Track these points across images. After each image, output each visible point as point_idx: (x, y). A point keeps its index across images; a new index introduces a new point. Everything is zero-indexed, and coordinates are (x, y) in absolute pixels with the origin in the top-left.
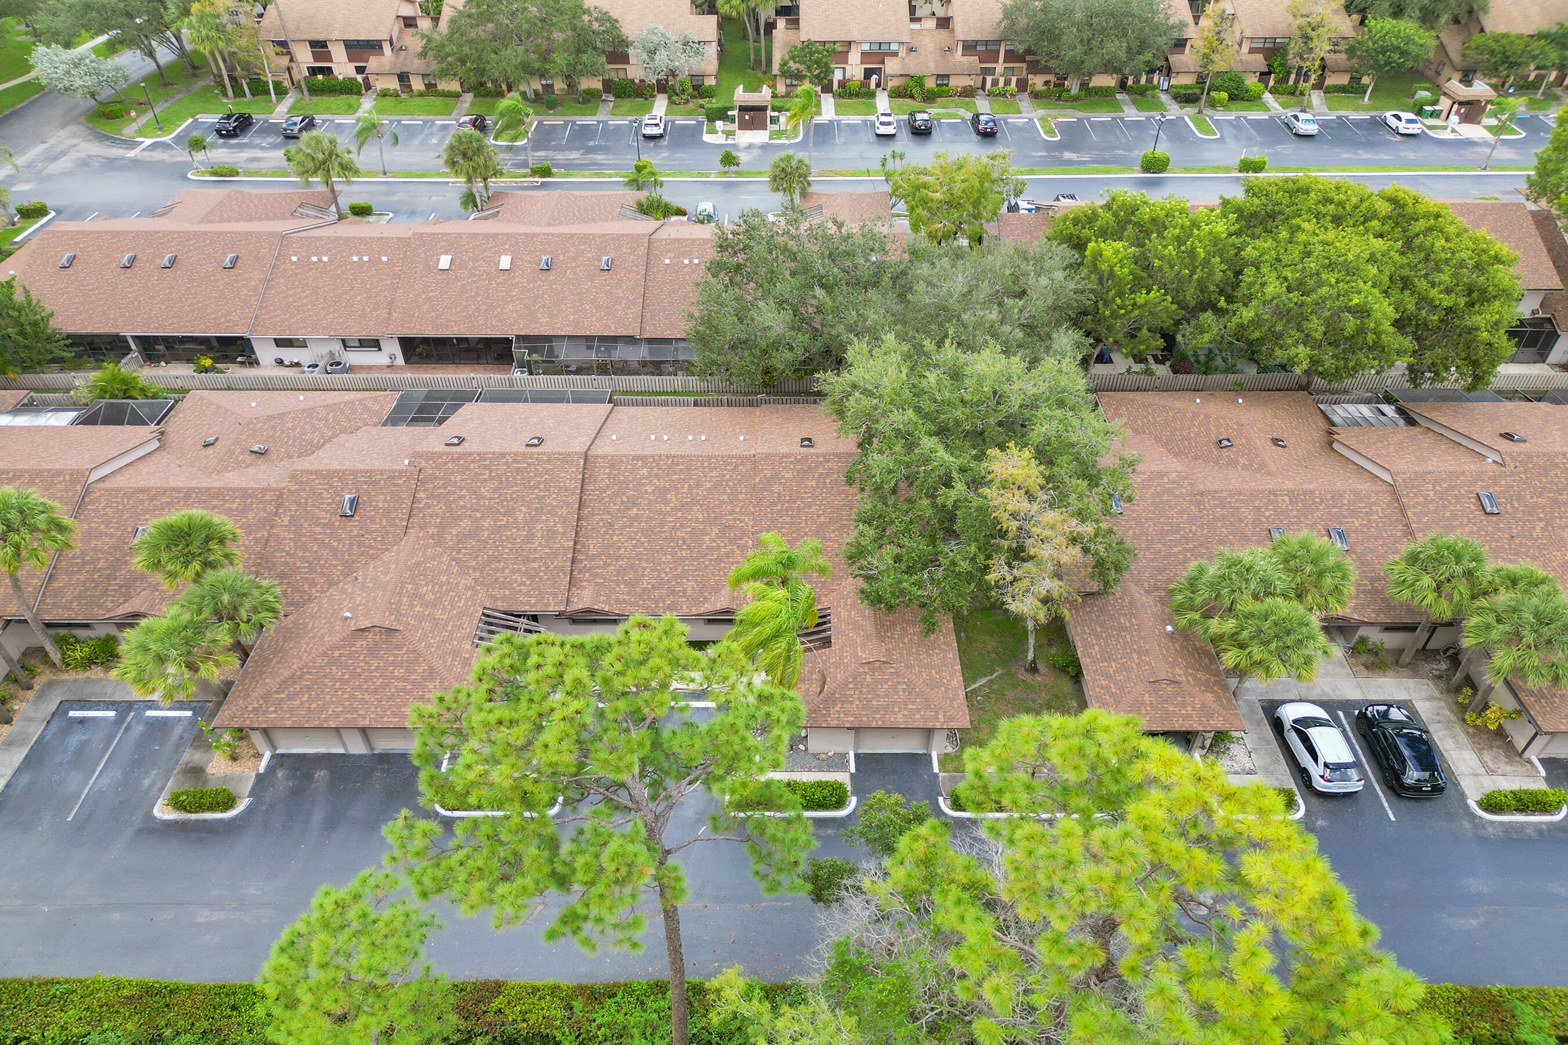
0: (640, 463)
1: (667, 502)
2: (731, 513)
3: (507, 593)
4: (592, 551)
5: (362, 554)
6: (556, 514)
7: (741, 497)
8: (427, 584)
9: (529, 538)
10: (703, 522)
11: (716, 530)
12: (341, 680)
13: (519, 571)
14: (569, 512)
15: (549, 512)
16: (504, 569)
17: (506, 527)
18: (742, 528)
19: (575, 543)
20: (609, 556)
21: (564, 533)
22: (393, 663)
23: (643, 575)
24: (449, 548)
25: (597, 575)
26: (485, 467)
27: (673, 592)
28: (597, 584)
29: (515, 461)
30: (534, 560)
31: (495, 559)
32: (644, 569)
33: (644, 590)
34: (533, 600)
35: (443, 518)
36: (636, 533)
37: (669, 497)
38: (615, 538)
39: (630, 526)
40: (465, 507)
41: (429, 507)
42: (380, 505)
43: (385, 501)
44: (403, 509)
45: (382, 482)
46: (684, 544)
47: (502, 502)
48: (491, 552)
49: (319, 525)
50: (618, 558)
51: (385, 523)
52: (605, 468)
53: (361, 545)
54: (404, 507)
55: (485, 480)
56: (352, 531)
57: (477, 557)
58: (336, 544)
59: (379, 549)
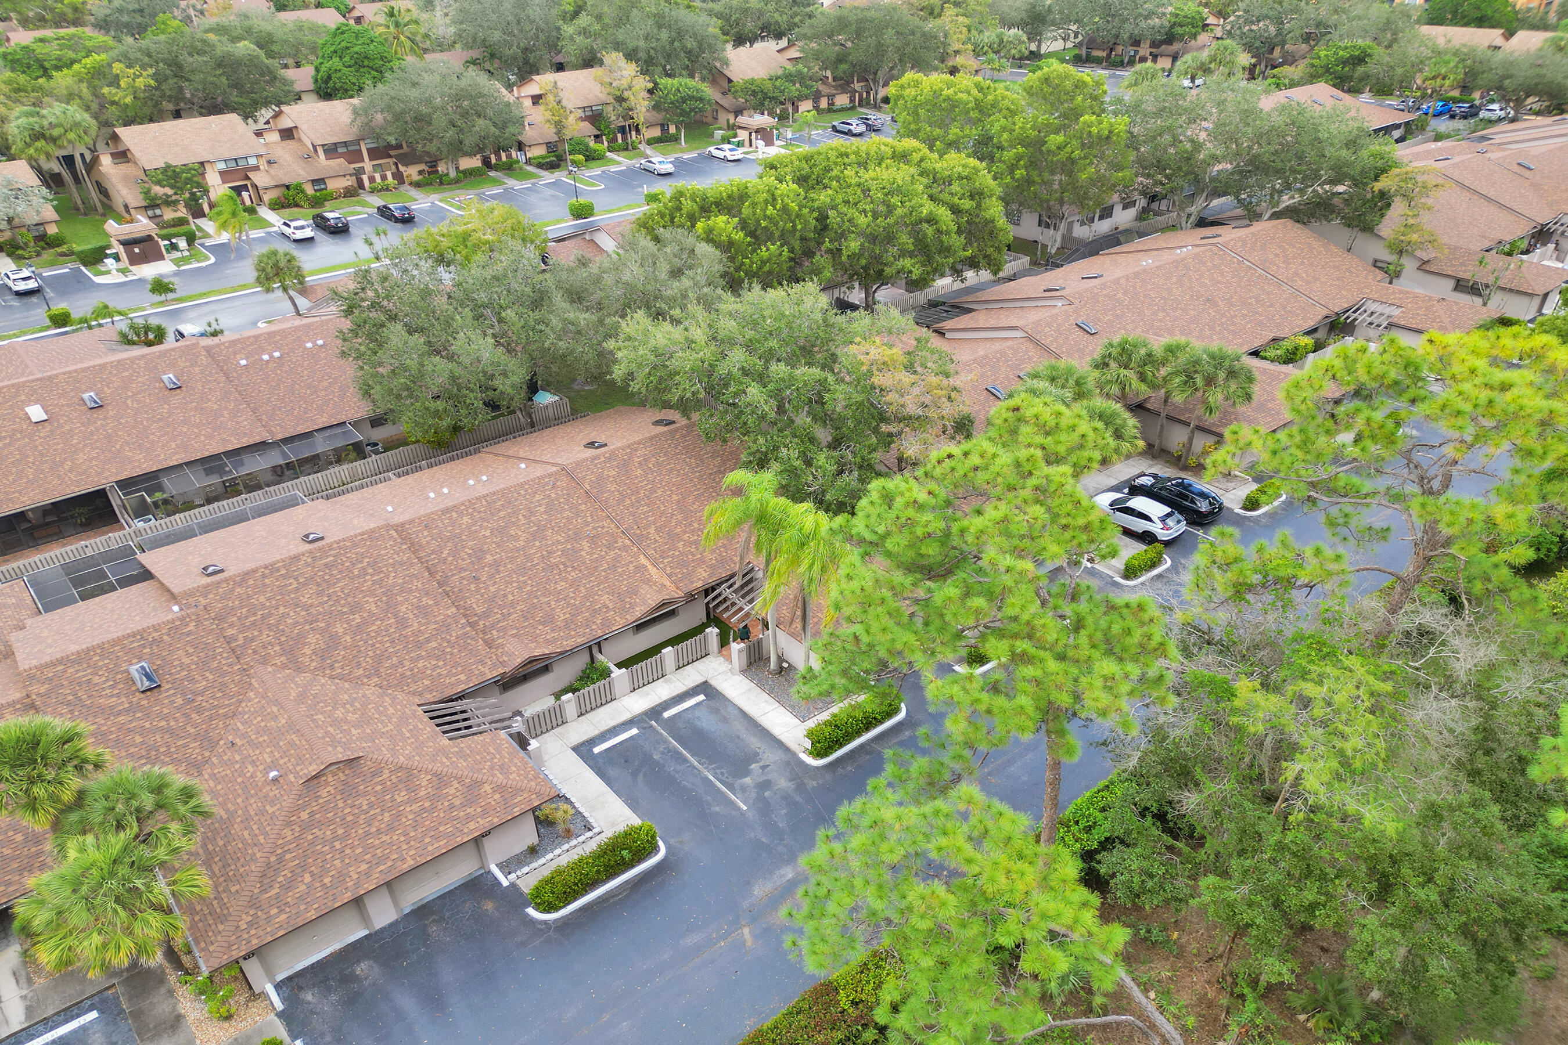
0: (455, 515)
1: (516, 538)
2: (587, 524)
3: (427, 682)
4: (480, 609)
5: (211, 719)
6: (411, 591)
7: (583, 507)
8: (335, 708)
9: (402, 623)
10: (567, 541)
11: (585, 543)
12: (336, 838)
13: (420, 657)
14: (423, 583)
15: (401, 591)
16: (401, 663)
17: (365, 623)
18: (607, 533)
19: (457, 608)
20: (501, 607)
21: (437, 604)
22: (385, 792)
23: (551, 609)
24: (317, 669)
25: (505, 629)
26: (285, 576)
27: (593, 611)
28: (513, 636)
29: (313, 559)
30: (428, 640)
31: (381, 658)
32: (548, 603)
33: (564, 620)
34: (462, 677)
35: (280, 644)
36: (511, 576)
37: (512, 533)
38: (492, 589)
39: (498, 572)
40: (296, 623)
41: (252, 640)
42: (186, 661)
43: (189, 655)
44: (220, 654)
45: (165, 638)
46: (566, 567)
47: (338, 601)
48: (371, 653)
49: (119, 714)
50: (512, 605)
51: (211, 677)
52: (421, 531)
53: (199, 710)
54: (219, 650)
55: (297, 589)
56: (173, 702)
57: (359, 664)
58: (163, 723)
59: (230, 705)
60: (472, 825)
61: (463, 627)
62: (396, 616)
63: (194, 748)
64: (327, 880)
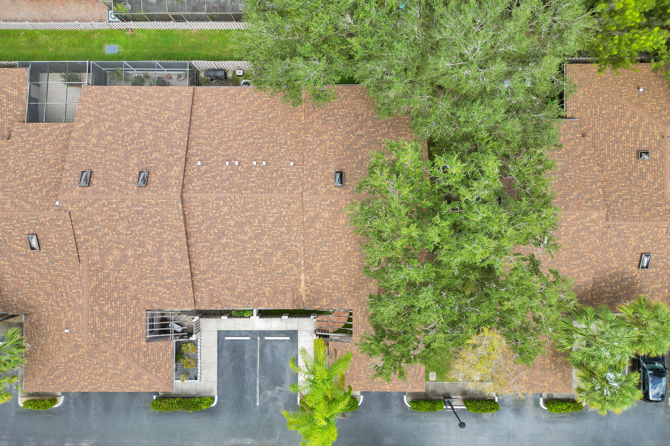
0: (222, 203)
1: (245, 233)
2: (289, 241)
3: (157, 299)
4: (202, 268)
5: (58, 275)
6: (173, 246)
7: (295, 229)
8: (107, 303)
9: (160, 263)
10: (271, 248)
11: (280, 253)
13: (160, 285)
14: (181, 243)
15: (168, 245)
16: (150, 283)
17: (143, 255)
18: (296, 252)
19: (190, 263)
20: (214, 271)
21: (181, 260)
23: (238, 284)
24: (111, 270)
25: (209, 284)
26: (114, 210)
27: (258, 295)
28: (211, 290)
29: (133, 205)
30: (168, 278)
31: (142, 277)
32: (238, 280)
33: (240, 293)
34: (174, 303)
35: (100, 249)
36: (228, 256)
37: (246, 229)
38: (216, 259)
39: (224, 251)
40: (111, 240)
41: (88, 241)
42: (54, 241)
43: (56, 238)
44: (70, 244)
45: (47, 223)
46: (260, 263)
47: (135, 237)
48: (139, 273)
49: (21, 256)
50: (220, 273)
51: (63, 255)
52: (198, 206)
53: (55, 269)
54: (70, 242)
55: (117, 221)
56: (44, 260)
57: (131, 276)
58: (38, 269)
59: (68, 272)
60: (132, 388)
61: (187, 278)
62: (159, 258)
63: (49, 286)
64: (72, 382)
